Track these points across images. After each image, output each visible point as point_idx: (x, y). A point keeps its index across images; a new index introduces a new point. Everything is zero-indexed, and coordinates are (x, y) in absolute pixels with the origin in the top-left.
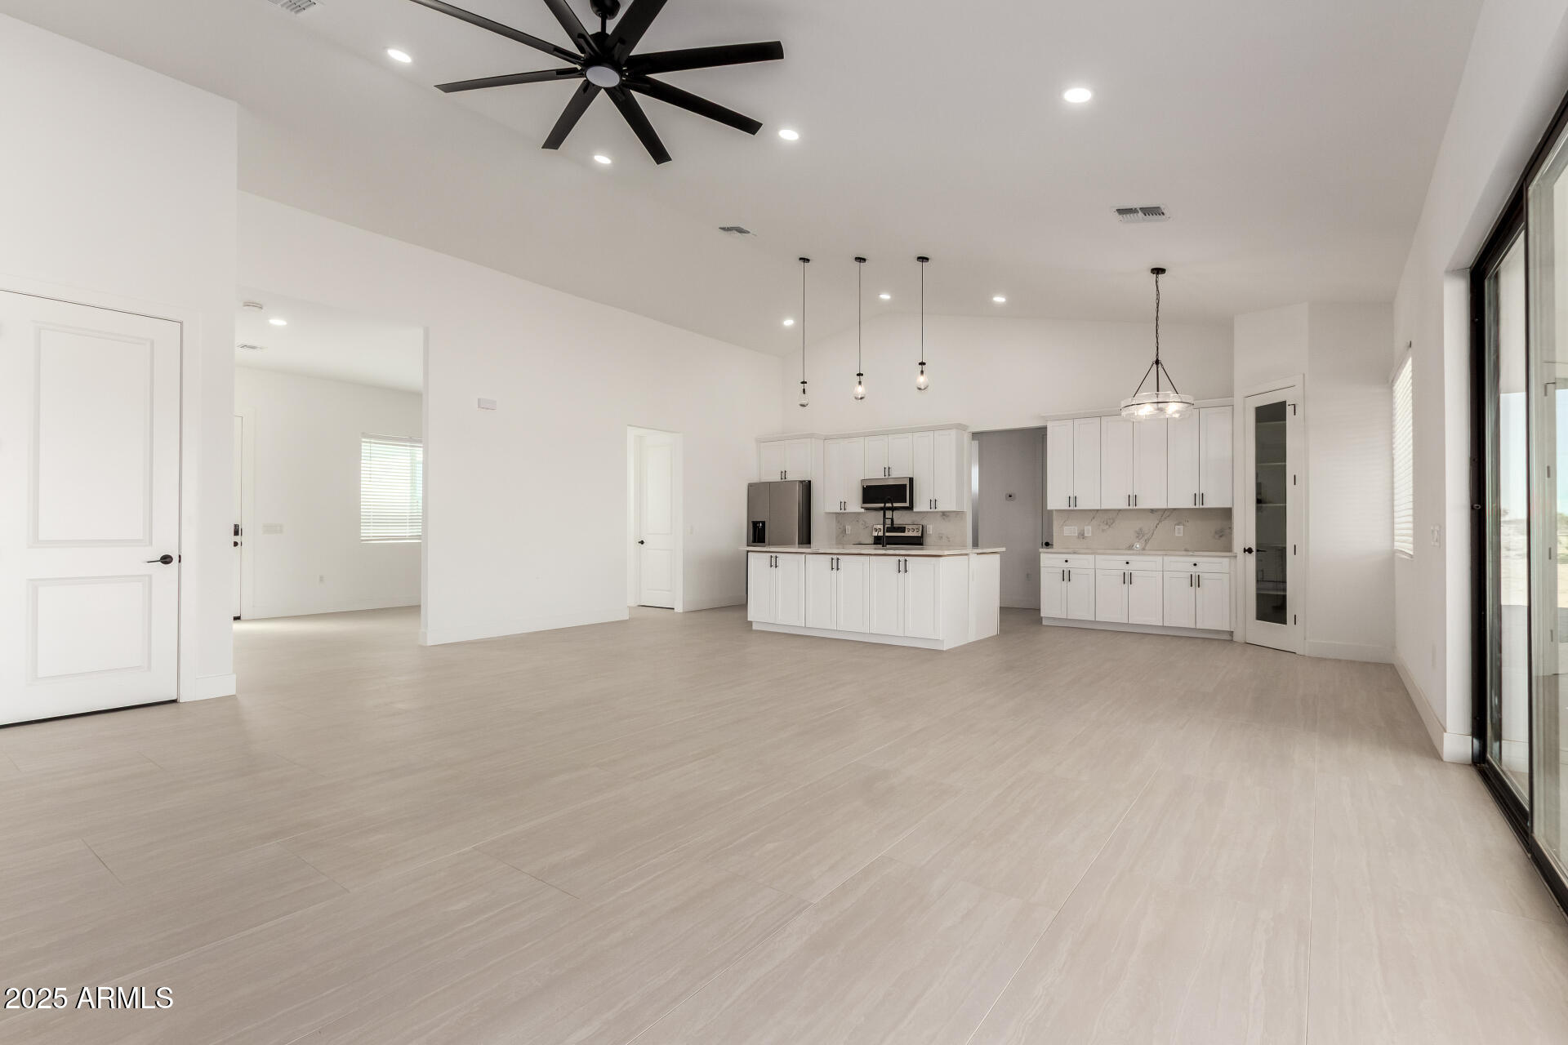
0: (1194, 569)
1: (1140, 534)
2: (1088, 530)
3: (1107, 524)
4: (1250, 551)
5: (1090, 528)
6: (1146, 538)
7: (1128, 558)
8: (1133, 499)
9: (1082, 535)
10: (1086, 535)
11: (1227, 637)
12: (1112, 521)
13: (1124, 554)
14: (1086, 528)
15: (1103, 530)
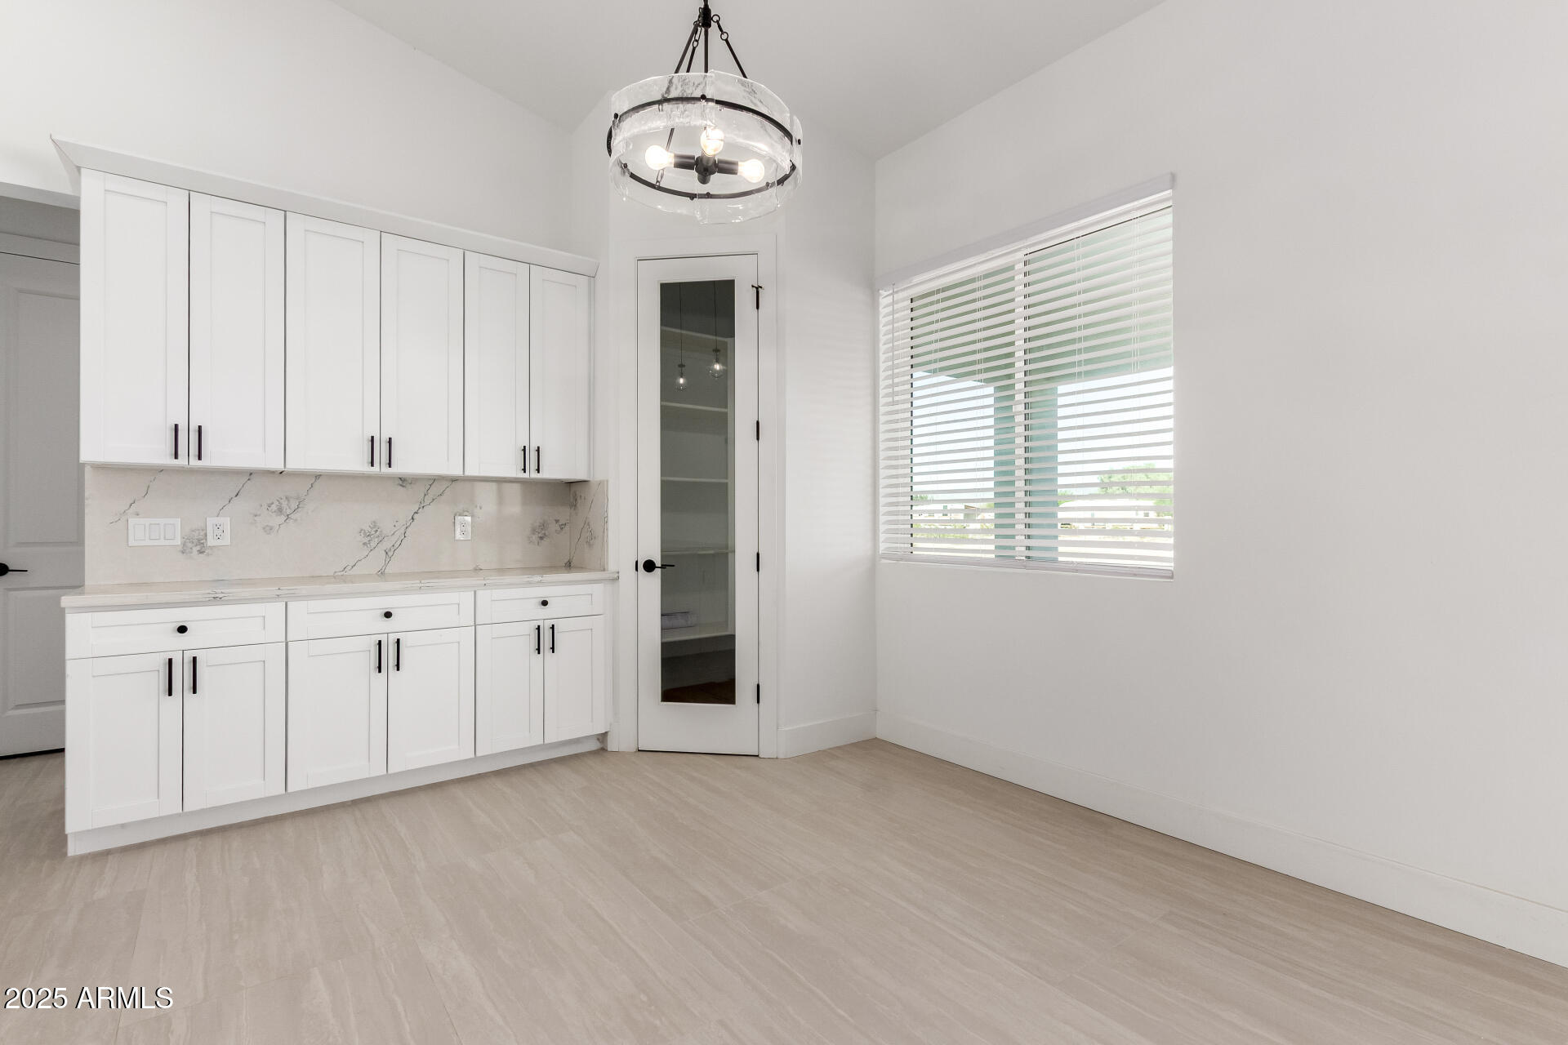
0: (545, 612)
1: (372, 536)
2: (221, 527)
3: (280, 510)
4: (649, 566)
5: (225, 522)
6: (386, 545)
7: (387, 603)
8: (379, 448)
9: (197, 544)
10: (211, 541)
11: (594, 746)
12: (294, 505)
13: (373, 593)
14: (211, 521)
15: (268, 529)
